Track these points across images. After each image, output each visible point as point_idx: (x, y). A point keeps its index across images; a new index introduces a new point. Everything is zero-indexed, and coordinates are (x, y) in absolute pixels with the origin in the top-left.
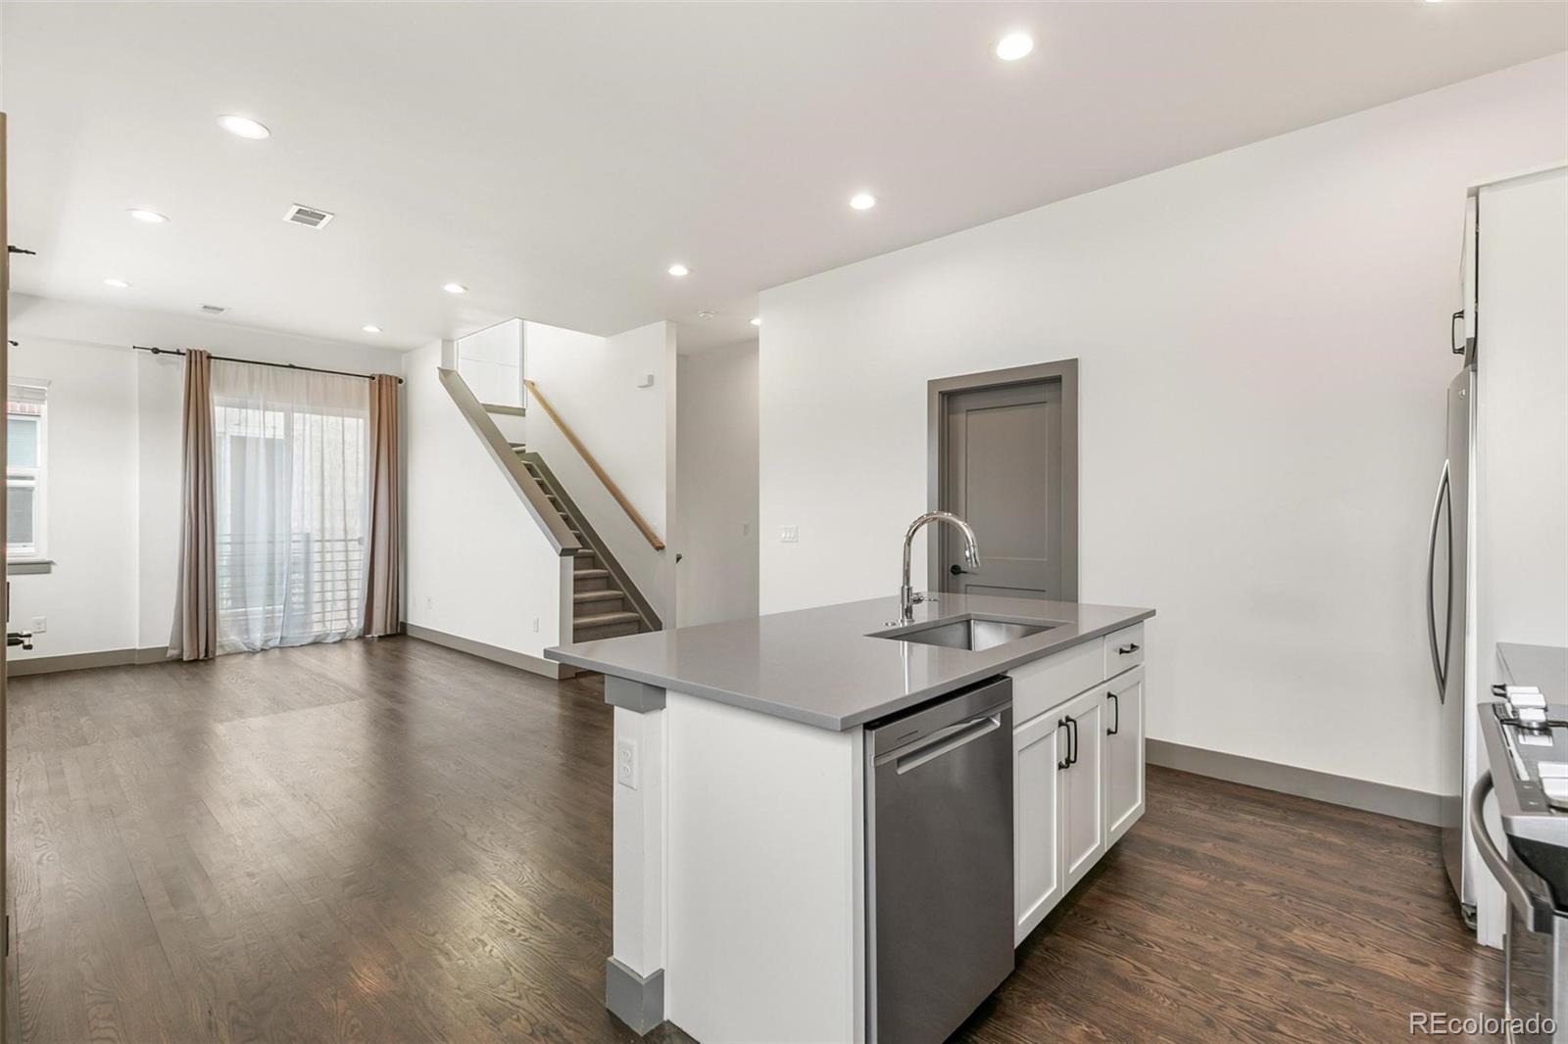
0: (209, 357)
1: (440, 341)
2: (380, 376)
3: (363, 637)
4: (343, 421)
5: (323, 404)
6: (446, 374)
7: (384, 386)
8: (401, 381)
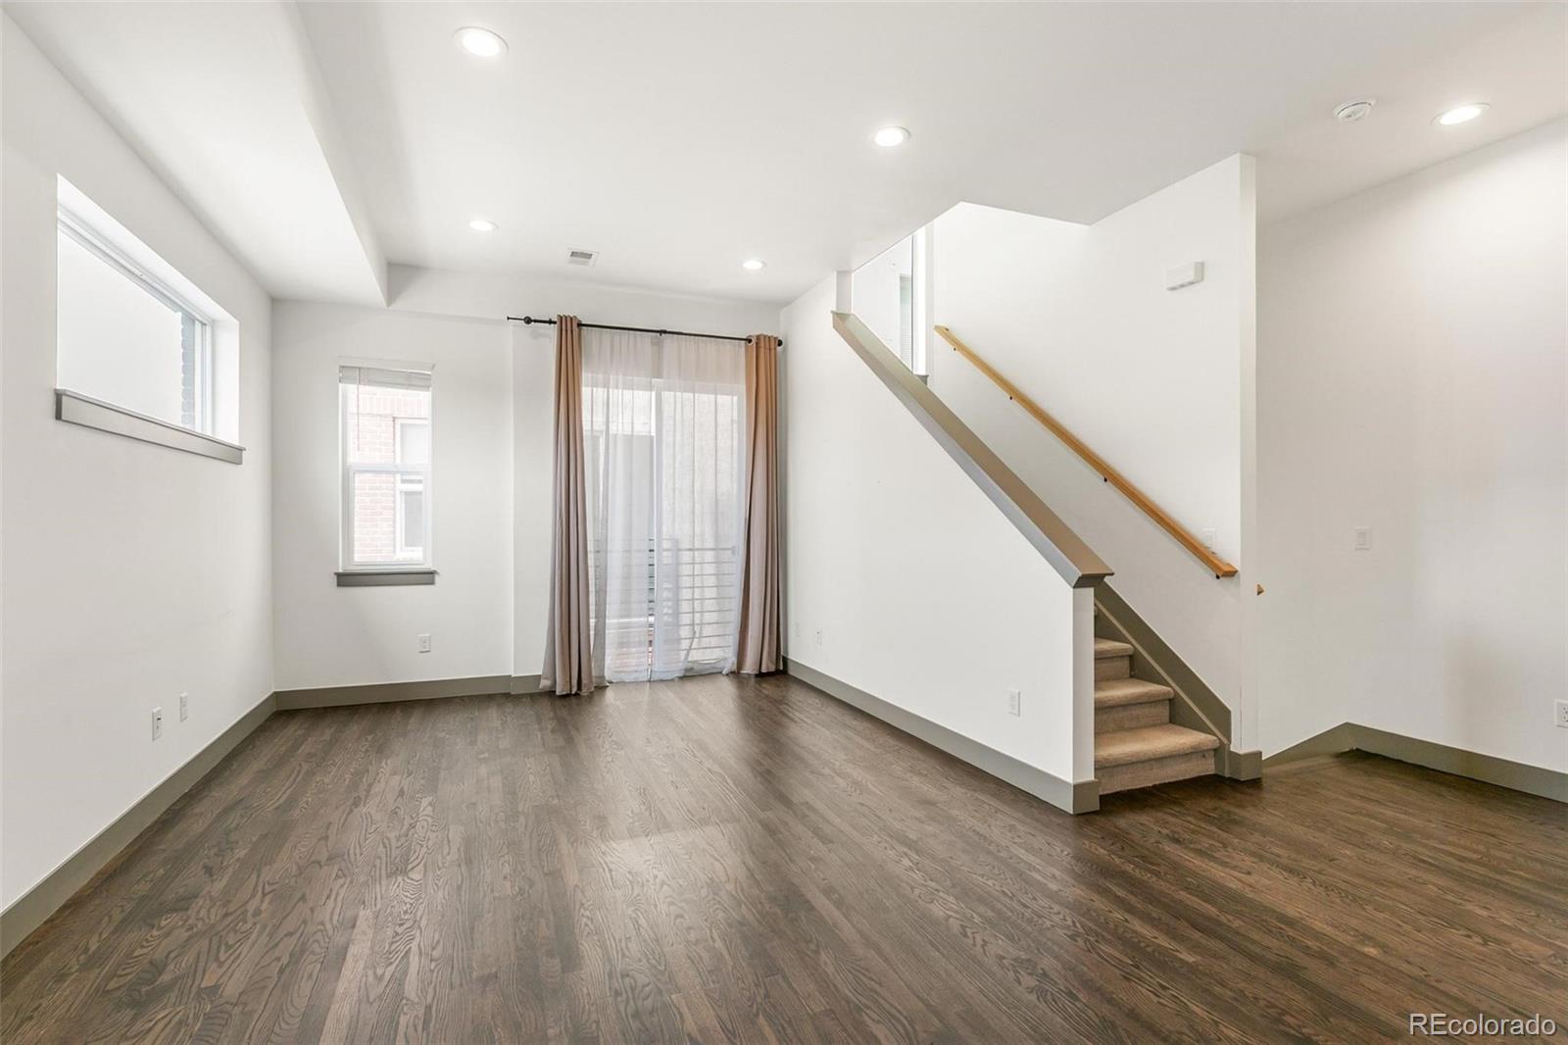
0: (580, 325)
1: (835, 274)
2: (758, 337)
3: (736, 674)
4: (716, 398)
5: (695, 378)
6: (841, 319)
7: (762, 350)
8: (780, 343)
